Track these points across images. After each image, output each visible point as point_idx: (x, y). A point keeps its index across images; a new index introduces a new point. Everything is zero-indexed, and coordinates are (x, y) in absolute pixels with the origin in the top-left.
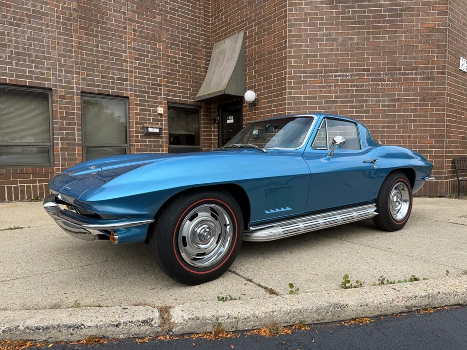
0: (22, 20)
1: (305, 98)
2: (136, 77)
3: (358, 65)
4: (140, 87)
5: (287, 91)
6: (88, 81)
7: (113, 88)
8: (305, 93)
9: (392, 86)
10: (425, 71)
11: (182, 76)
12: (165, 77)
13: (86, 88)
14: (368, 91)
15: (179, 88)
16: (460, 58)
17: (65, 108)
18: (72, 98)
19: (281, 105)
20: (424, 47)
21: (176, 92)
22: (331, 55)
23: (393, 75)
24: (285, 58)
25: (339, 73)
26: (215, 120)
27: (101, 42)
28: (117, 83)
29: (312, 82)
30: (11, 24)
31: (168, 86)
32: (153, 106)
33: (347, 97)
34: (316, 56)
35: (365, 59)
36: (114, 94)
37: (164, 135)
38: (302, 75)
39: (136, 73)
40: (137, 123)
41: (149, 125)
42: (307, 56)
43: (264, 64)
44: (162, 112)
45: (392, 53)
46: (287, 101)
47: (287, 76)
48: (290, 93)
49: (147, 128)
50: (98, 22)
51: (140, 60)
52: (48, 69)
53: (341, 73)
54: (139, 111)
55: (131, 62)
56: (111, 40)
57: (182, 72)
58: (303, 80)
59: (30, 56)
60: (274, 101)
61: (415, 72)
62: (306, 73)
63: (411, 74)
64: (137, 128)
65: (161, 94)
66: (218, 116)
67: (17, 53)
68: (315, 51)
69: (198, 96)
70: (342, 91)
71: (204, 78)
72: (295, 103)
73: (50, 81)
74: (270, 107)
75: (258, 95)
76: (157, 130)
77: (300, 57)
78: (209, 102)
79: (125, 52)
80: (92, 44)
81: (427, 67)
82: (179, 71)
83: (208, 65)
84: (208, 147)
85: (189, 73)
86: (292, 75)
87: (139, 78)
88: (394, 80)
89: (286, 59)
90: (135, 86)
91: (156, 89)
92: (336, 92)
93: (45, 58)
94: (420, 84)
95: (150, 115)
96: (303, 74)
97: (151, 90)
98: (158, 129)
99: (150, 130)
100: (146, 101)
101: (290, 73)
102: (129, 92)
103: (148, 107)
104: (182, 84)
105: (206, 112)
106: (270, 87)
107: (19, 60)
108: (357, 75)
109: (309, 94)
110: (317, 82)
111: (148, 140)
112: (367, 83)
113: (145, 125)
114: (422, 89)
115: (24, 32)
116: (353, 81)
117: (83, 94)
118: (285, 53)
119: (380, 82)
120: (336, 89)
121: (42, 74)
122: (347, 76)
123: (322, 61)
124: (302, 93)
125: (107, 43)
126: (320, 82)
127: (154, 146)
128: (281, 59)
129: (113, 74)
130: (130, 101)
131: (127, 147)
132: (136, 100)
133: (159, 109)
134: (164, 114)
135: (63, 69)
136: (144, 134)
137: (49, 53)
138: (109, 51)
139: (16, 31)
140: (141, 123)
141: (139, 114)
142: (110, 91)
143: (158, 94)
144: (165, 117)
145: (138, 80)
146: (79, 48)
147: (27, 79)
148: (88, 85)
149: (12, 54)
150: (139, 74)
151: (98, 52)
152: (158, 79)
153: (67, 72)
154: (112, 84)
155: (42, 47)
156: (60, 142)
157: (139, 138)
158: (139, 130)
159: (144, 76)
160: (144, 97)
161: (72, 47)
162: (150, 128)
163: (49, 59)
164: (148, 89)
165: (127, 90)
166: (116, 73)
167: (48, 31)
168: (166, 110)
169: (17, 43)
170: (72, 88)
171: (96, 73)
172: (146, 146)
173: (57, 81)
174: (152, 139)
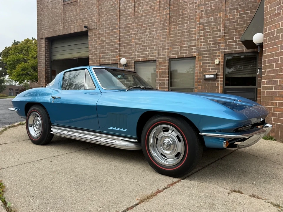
0: (146, 29)
1: (278, 32)
2: (201, 42)
4: (204, 48)
6: (173, 52)
7: (186, 53)
8: (278, 26)
11: (239, 31)
12: (223, 36)
13: (171, 56)
15: (236, 41)
17: (162, 69)
18: (165, 63)
21: (232, 45)
27: (181, 27)
28: (189, 50)
30: (143, 33)
31: (226, 42)
32: (212, 60)
36: (187, 56)
37: (219, 79)
38: (276, 7)
39: (201, 39)
40: (200, 73)
44: (218, 63)
48: (266, 30)
49: (205, 75)
50: (180, 15)
51: (205, 29)
52: (155, 50)
54: (202, 65)
55: (199, 33)
56: (187, 23)
57: (240, 28)
58: (276, 12)
59: (149, 46)
62: (280, 4)
64: (200, 76)
65: (219, 50)
67: (144, 46)
72: (269, 40)
73: (156, 56)
76: (212, 76)
79: (195, 28)
80: (176, 30)
82: (236, 28)
86: (268, 10)
87: (204, 42)
90: (200, 48)
91: (216, 47)
93: (154, 45)
95: (209, 66)
97: (212, 48)
98: (214, 75)
99: (207, 76)
100: (207, 57)
101: (266, 9)
102: (196, 53)
103: (209, 60)
104: (239, 38)
107: (145, 49)
109: (282, 26)
111: (207, 83)
115: (147, 35)
117: (171, 60)
121: (153, 53)
124: (276, 27)
125: (184, 26)
127: (212, 87)
129: (187, 44)
130: (197, 59)
131: (193, 89)
132: (201, 58)
133: (216, 60)
134: (221, 64)
135: (162, 48)
136: (204, 79)
137: (156, 42)
138: (185, 30)
139: (144, 35)
140: (202, 73)
141: (202, 67)
142: (185, 55)
143: (217, 50)
144: (221, 66)
145: (202, 44)
146: (169, 34)
147: (147, 57)
148: (173, 54)
149: (142, 47)
150: (203, 40)
151: (179, 33)
152: (218, 39)
153: (163, 49)
154: (186, 50)
155: (154, 39)
156: (159, 87)
157: (201, 83)
158: (201, 77)
159: (207, 40)
160: (206, 54)
161: (166, 35)
162: (207, 75)
163: (156, 45)
164: (209, 48)
165: (194, 52)
166: (189, 43)
167: (156, 31)
168: (223, 60)
169: (144, 41)
170: (165, 58)
171: (177, 46)
172: (205, 88)
173: (159, 55)
174: (210, 83)
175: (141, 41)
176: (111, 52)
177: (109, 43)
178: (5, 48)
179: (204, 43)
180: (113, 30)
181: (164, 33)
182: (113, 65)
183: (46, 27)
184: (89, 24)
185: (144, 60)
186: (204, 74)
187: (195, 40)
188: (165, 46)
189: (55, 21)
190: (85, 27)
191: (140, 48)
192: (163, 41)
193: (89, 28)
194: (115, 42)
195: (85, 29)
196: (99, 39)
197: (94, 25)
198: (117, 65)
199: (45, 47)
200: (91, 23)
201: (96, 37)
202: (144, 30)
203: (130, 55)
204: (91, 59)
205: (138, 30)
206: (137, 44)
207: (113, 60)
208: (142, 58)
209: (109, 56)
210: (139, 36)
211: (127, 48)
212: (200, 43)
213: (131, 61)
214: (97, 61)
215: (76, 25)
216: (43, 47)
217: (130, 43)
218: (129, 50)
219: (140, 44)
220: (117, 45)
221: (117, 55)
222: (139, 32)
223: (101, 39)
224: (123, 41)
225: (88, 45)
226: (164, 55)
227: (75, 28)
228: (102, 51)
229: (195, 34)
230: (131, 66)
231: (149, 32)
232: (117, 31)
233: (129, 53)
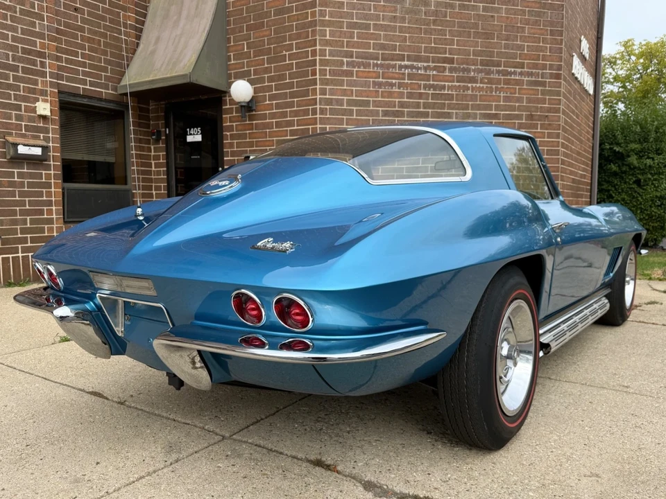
1: (350, 103)
3: (436, 50)
5: (318, 87)
8: (349, 93)
9: (486, 92)
10: (534, 71)
11: (89, 40)
12: (51, 39)
14: (450, 97)
15: (84, 65)
16: (573, 56)
19: (306, 112)
20: (532, 31)
21: (77, 72)
22: (393, 29)
23: (489, 73)
24: (314, 24)
25: (406, 63)
26: (159, 133)
29: (360, 74)
31: (58, 59)
32: (25, 99)
33: (418, 105)
34: (367, 27)
35: (446, 42)
37: (52, 163)
38: (345, 60)
41: (18, 140)
42: (352, 26)
43: (268, 33)
44: (47, 113)
45: (488, 36)
46: (318, 106)
47: (318, 58)
48: (323, 92)
49: (15, 145)
53: (410, 63)
57: (90, 31)
58: (345, 68)
60: (291, 105)
61: (519, 70)
62: (352, 57)
63: (515, 73)
65: (43, 74)
66: (167, 125)
68: (366, 17)
69: (123, 83)
70: (410, 95)
71: (135, 50)
72: (333, 112)
74: (284, 115)
75: (256, 91)
76: (38, 151)
77: (340, 25)
78: (145, 97)
81: (537, 64)
82: (82, 29)
83: (143, 23)
84: (144, 188)
85: (105, 36)
86: (327, 58)
88: (490, 81)
89: (315, 26)
91: (34, 63)
92: (401, 95)
94: (526, 92)
95: (19, 118)
96: (346, 57)
97: (22, 63)
98: (40, 149)
99: (22, 150)
100: (9, 87)
101: (323, 53)
103: (15, 99)
104: (90, 57)
105: (140, 117)
106: (282, 77)
108: (435, 68)
109: (356, 96)
110: (370, 75)
111: (16, 171)
112: (450, 84)
113: (10, 139)
114: (529, 101)
116: (427, 78)
118: (313, 14)
119: (469, 83)
120: (401, 90)
122: (418, 68)
123: (377, 37)
124: (344, 93)
126: (374, 75)
128: (304, 26)
133: (40, 105)
134: (54, 117)
136: (10, 158)
143: (37, 73)
144: (56, 124)
152: (38, 40)
159: (6, 32)
160: (6, 77)
164: (13, 60)
168: (57, 109)
172: (11, 184)
174: (25, 170)
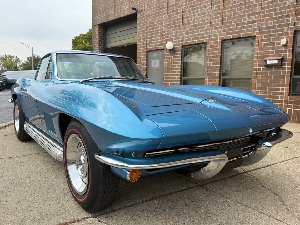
0: (197, 5)
2: (264, 16)
4: (267, 24)
6: (227, 31)
7: (243, 32)
12: (294, 6)
13: (225, 37)
17: (213, 53)
18: (216, 46)
28: (247, 27)
30: (193, 10)
31: (297, 15)
32: (277, 39)
36: (244, 36)
37: (286, 66)
39: (264, 12)
40: (260, 57)
44: (284, 43)
49: (266, 61)
52: (206, 30)
54: (263, 47)
55: (261, 5)
59: (199, 25)
64: (260, 61)
65: (288, 25)
67: (194, 26)
73: (206, 38)
76: (276, 62)
80: (232, 2)
87: (267, 16)
90: (262, 25)
91: (283, 21)
93: (205, 24)
95: (273, 48)
97: (278, 23)
99: (269, 62)
100: (270, 36)
102: (256, 32)
103: (273, 40)
107: (194, 29)
111: (269, 71)
115: (197, 12)
117: (224, 41)
121: (203, 34)
127: (275, 77)
129: (245, 20)
130: (257, 39)
131: (251, 78)
132: (262, 37)
133: (282, 40)
134: (289, 44)
135: (214, 27)
136: (265, 66)
137: (207, 19)
138: (243, 2)
139: (194, 13)
140: (264, 57)
141: (263, 49)
142: (241, 35)
143: (285, 26)
144: (290, 47)
145: (265, 18)
146: (223, 9)
147: (196, 40)
148: (227, 34)
149: (192, 27)
150: (267, 13)
151: (235, 6)
152: (287, 10)
153: (216, 29)
154: (243, 29)
155: (204, 17)
156: (208, 76)
157: (261, 71)
158: (262, 63)
159: (272, 13)
160: (270, 32)
161: (220, 10)
162: (269, 60)
163: (207, 23)
164: (274, 24)
165: (254, 30)
166: (247, 18)
167: (208, 6)
168: (293, 40)
169: (194, 20)
170: (217, 39)
171: (233, 24)
172: (267, 77)
173: (210, 36)
174: (273, 71)
175: (190, 20)
176: (159, 36)
177: (156, 25)
178: (75, 37)
179: (267, 18)
180: (161, 9)
181: (217, 8)
182: (160, 51)
183: (99, 12)
184: (137, 5)
185: (193, 43)
186: (266, 58)
187: (256, 13)
188: (218, 24)
189: (107, 5)
190: (134, 9)
191: (188, 29)
192: (215, 18)
193: (138, 10)
194: (162, 23)
195: (134, 12)
196: (147, 22)
197: (143, 6)
198: (163, 50)
199: (99, 34)
200: (139, 4)
201: (144, 20)
202: (194, 6)
203: (178, 38)
204: (139, 45)
205: (187, 7)
206: (186, 24)
207: (160, 45)
208: (191, 40)
209: (157, 40)
210: (188, 14)
211: (175, 30)
212: (262, 17)
213: (179, 45)
214: (144, 47)
215: (126, 7)
216: (97, 35)
217: (178, 24)
218: (177, 32)
219: (189, 24)
220: (165, 27)
221: (164, 38)
222: (188, 9)
223: (148, 21)
224: (170, 21)
225: (137, 30)
226: (216, 36)
227: (125, 12)
228: (150, 35)
229: (256, 5)
230: (178, 51)
231: (200, 8)
232: (165, 11)
233: (176, 36)
